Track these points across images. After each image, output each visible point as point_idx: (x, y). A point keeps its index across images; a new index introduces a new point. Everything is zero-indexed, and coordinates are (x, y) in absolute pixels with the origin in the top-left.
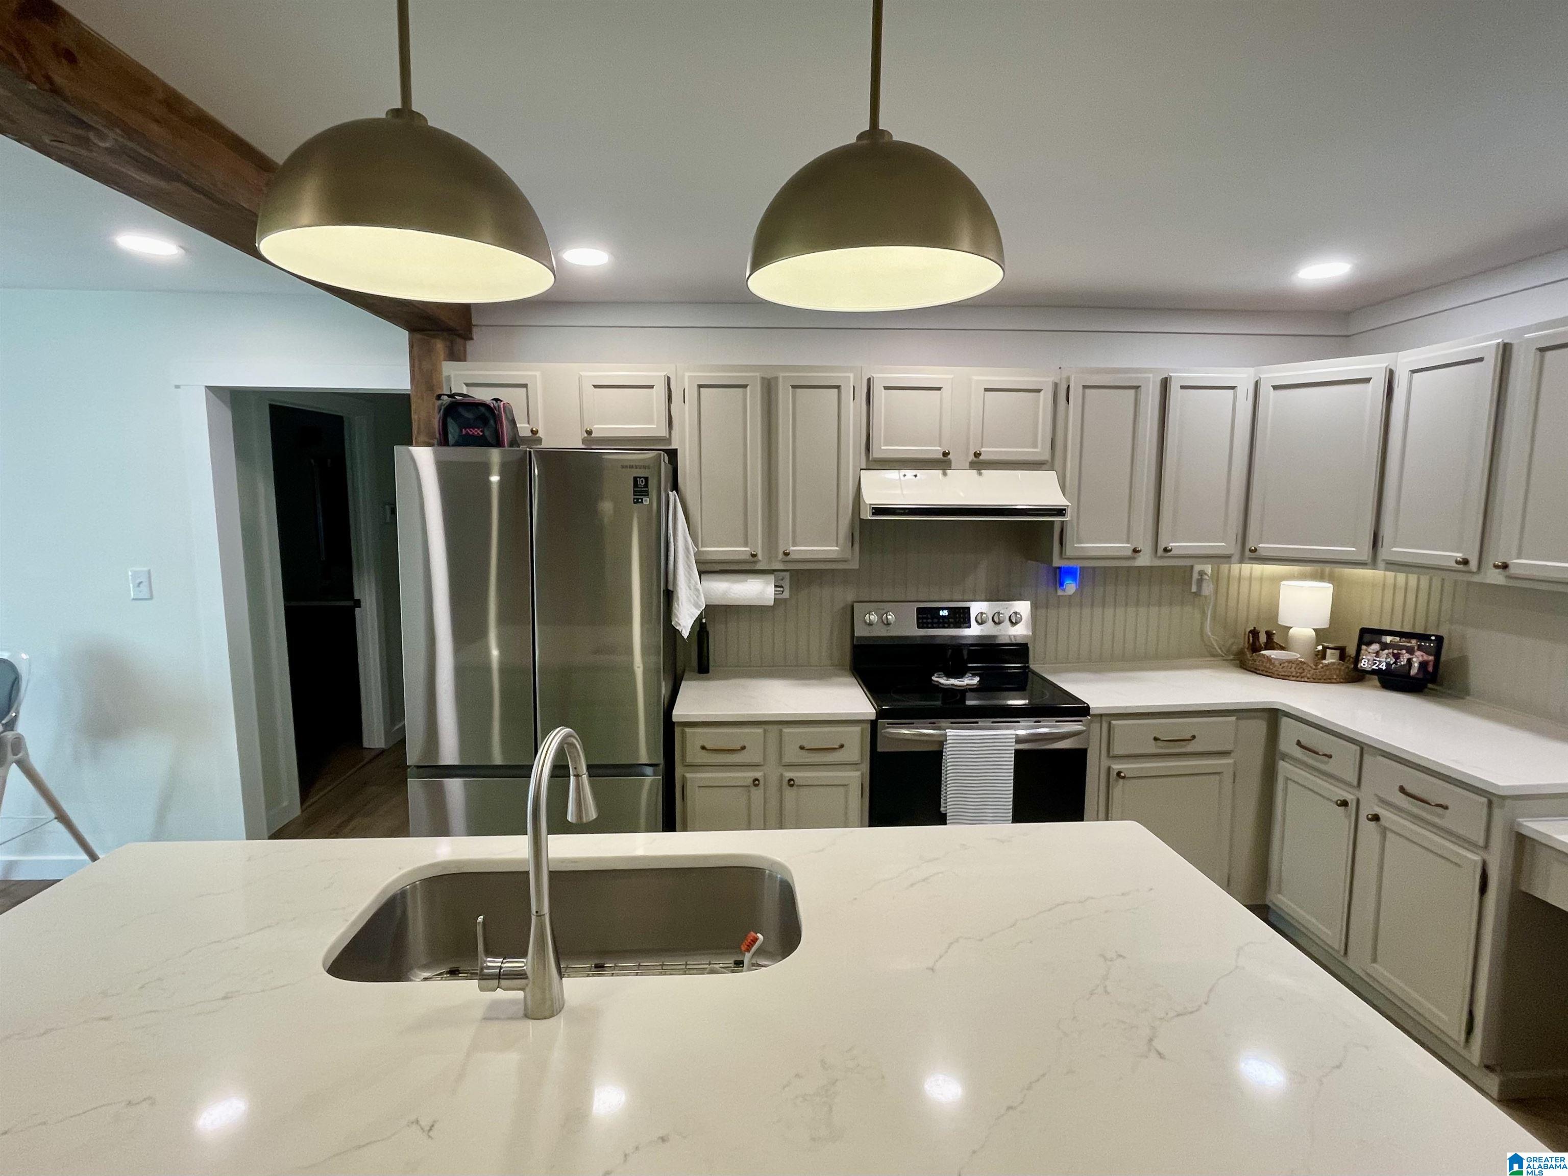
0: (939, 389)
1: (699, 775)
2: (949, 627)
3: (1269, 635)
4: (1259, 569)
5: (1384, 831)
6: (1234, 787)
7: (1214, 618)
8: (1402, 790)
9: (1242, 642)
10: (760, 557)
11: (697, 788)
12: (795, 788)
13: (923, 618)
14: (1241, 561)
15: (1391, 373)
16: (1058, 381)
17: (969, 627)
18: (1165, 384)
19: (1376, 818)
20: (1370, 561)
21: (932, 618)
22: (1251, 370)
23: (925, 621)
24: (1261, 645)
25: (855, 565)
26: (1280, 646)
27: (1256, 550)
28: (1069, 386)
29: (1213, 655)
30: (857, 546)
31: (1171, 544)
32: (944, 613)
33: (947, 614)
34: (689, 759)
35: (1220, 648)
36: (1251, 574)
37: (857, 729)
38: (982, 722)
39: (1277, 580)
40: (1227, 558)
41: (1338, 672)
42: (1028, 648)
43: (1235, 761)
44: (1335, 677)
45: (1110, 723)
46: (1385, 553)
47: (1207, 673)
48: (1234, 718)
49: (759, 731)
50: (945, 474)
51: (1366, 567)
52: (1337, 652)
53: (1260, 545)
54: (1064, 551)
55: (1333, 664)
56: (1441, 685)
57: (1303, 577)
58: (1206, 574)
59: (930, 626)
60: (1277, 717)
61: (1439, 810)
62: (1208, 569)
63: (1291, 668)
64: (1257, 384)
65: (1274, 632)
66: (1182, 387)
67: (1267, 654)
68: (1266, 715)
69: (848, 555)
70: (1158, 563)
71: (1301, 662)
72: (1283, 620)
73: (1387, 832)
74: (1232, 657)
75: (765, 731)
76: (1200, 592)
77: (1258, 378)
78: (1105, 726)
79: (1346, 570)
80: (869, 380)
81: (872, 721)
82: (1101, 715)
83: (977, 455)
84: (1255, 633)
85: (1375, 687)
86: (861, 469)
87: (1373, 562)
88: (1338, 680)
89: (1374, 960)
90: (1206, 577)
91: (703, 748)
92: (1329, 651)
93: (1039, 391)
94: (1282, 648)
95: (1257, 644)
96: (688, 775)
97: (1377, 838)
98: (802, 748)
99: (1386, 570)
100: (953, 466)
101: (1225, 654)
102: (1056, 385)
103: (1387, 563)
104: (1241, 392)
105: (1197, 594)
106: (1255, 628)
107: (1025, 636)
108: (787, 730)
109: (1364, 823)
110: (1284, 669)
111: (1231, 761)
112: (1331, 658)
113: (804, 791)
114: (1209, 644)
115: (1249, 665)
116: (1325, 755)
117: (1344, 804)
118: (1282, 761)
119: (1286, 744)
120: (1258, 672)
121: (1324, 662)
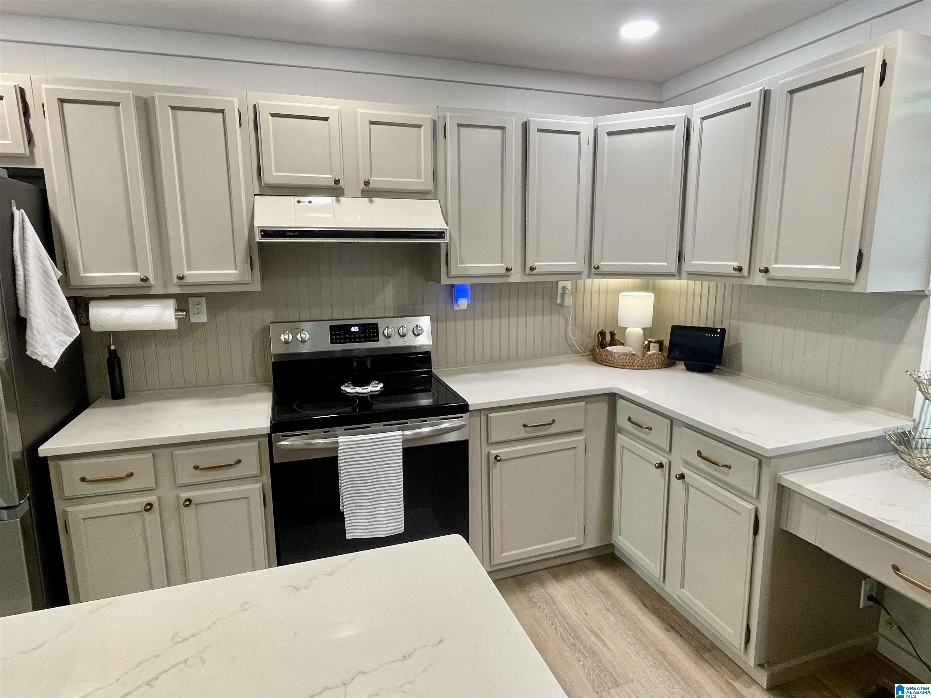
0: (326, 119)
1: (82, 508)
2: (360, 341)
3: (612, 334)
4: (604, 282)
5: (687, 486)
6: (586, 458)
7: (574, 324)
8: (699, 454)
9: (594, 341)
10: (152, 281)
11: (82, 521)
12: (193, 506)
13: (335, 335)
14: (589, 277)
15: (689, 122)
16: (436, 119)
17: (378, 340)
18: (525, 126)
19: (682, 477)
20: (676, 273)
21: (344, 335)
22: (592, 119)
23: (338, 337)
24: (607, 343)
25: (257, 287)
26: (621, 343)
27: (598, 267)
28: (446, 123)
29: (575, 352)
30: (257, 270)
31: (536, 264)
32: (355, 329)
33: (358, 330)
34: (68, 493)
35: (579, 347)
36: (599, 289)
37: (254, 444)
38: (374, 426)
39: (617, 292)
40: (579, 273)
41: (657, 360)
42: (430, 357)
43: (585, 437)
44: (655, 364)
45: (487, 416)
46: (687, 266)
47: (569, 366)
48: (584, 403)
49: (148, 455)
50: (338, 201)
51: (673, 278)
52: (657, 345)
53: (601, 263)
54: (449, 271)
55: (654, 354)
56: (724, 366)
57: (635, 289)
58: (567, 289)
59: (342, 341)
60: (615, 399)
61: (725, 469)
62: (568, 284)
63: (626, 359)
64: (596, 131)
65: (615, 332)
66: (540, 130)
67: (611, 350)
68: (607, 398)
69: (247, 277)
70: (528, 279)
71: (633, 354)
72: (621, 323)
73: (690, 487)
74: (588, 353)
75: (154, 455)
76: (563, 303)
77: (596, 126)
78: (483, 418)
79: (663, 280)
80: (255, 106)
81: (268, 434)
82: (480, 410)
83: (367, 183)
84: (602, 334)
85: (682, 370)
86: (255, 195)
87: (679, 274)
88: (658, 366)
89: (683, 587)
90: (567, 291)
91: (83, 479)
92: (652, 345)
93: (420, 127)
94: (622, 344)
95: (604, 342)
96: (69, 509)
97: (682, 492)
98: (196, 468)
99: (688, 279)
100: (346, 195)
101: (583, 351)
102: (434, 122)
103: (688, 274)
104: (584, 136)
105: (561, 305)
106: (602, 330)
107: (428, 346)
108: (178, 452)
109: (675, 482)
110: (622, 361)
111: (583, 437)
112: (654, 350)
113: (203, 508)
114: (572, 344)
115: (598, 358)
116: (647, 428)
117: (661, 466)
118: (620, 434)
119: (621, 420)
120: (604, 363)
121: (650, 353)
